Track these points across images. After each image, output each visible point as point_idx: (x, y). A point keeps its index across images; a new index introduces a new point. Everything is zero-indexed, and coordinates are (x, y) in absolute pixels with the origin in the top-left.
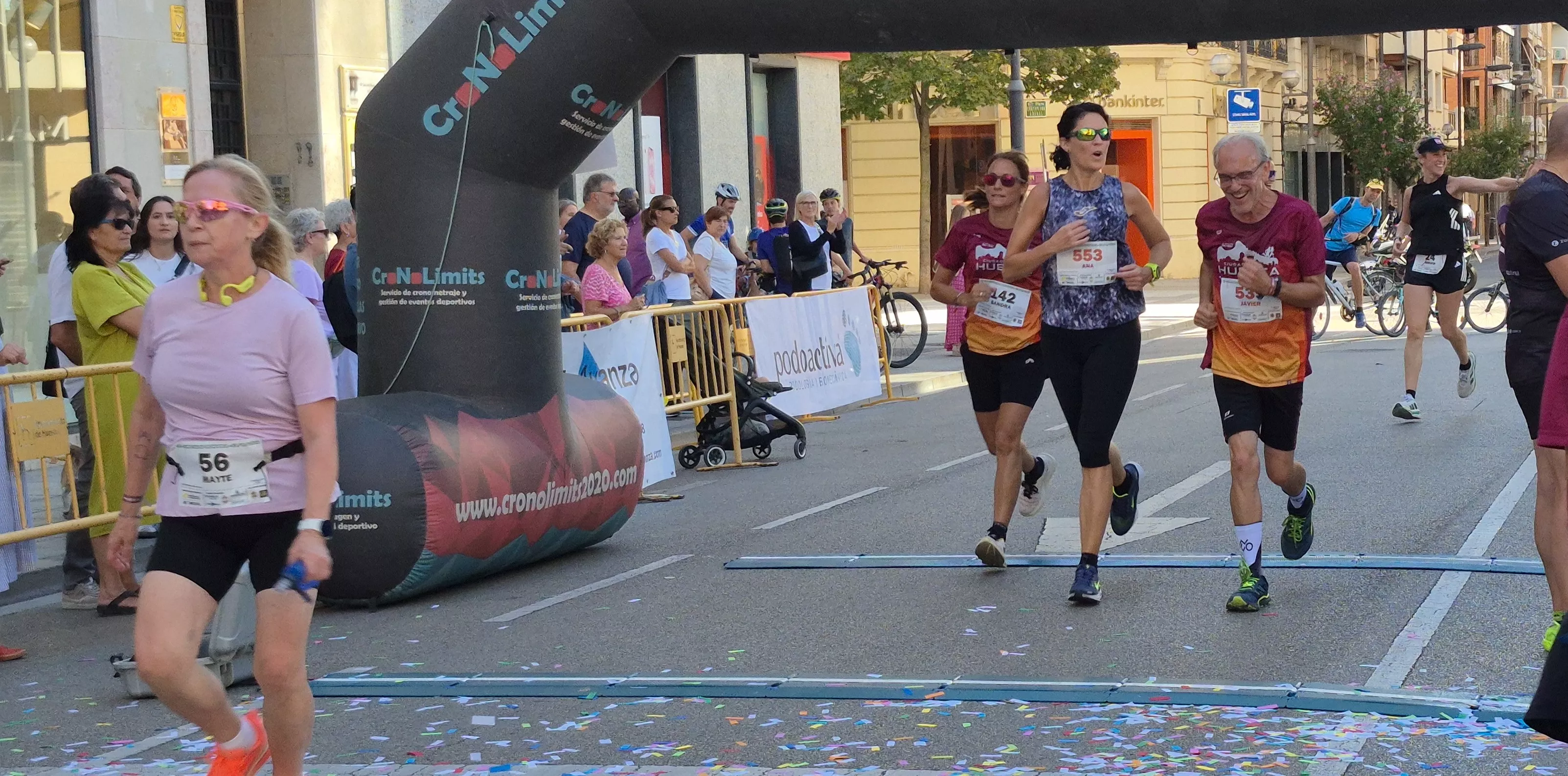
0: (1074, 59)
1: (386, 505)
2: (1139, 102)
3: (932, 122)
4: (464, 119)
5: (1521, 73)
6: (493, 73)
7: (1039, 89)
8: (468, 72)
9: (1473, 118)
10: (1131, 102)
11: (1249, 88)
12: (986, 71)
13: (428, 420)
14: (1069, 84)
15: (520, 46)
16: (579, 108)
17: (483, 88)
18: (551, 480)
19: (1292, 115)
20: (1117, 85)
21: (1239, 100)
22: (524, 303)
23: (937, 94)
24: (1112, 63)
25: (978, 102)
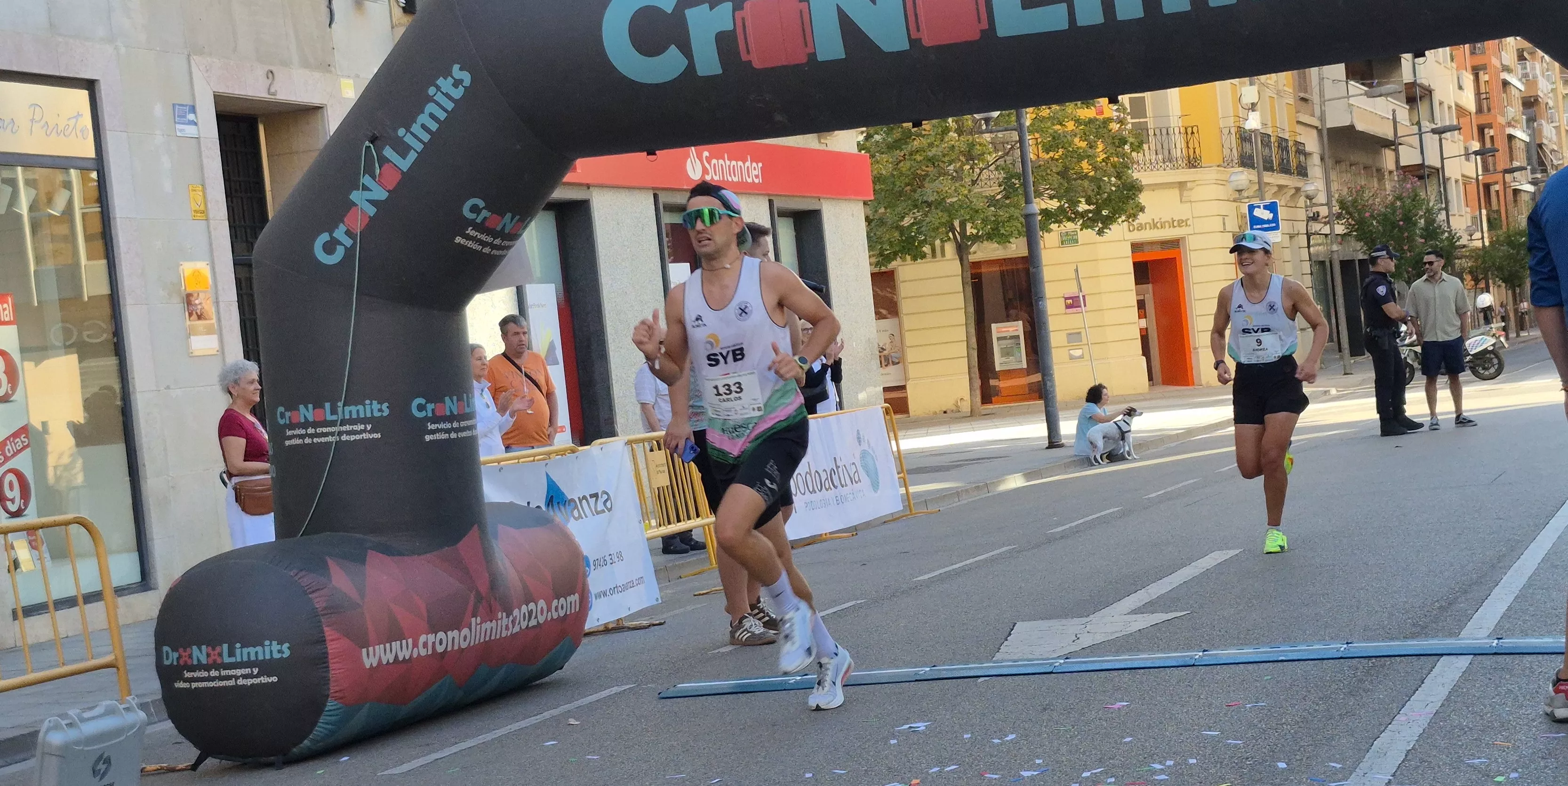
0: (1099, 187)
1: (285, 656)
2: (1167, 224)
3: (972, 258)
4: (355, 243)
5: (1539, 176)
6: (380, 194)
7: (1070, 219)
8: (356, 196)
9: (1496, 219)
10: (1159, 225)
11: (1268, 201)
13: (330, 561)
14: (1097, 211)
15: (405, 164)
16: (472, 223)
17: (372, 211)
18: (474, 615)
19: (1316, 227)
20: (1142, 209)
21: (1259, 212)
22: (433, 432)
23: (975, 231)
24: (1134, 188)
25: (1011, 235)
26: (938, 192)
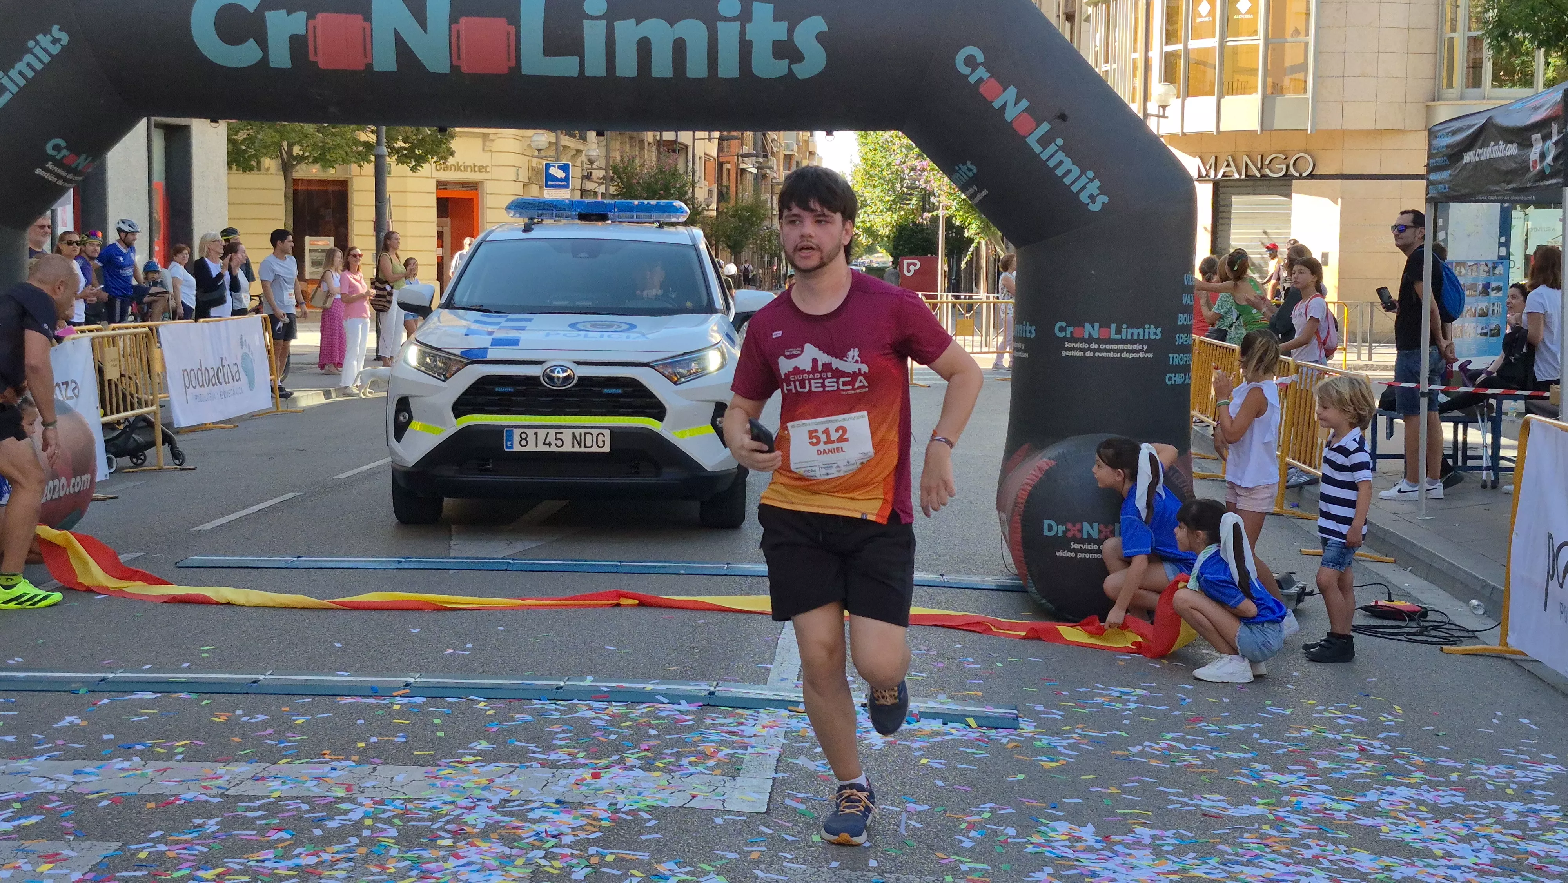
0: (418, 130)
2: (469, 168)
3: (295, 176)
5: (761, 160)
9: (726, 194)
10: (462, 168)
11: (563, 163)
12: (343, 136)
16: (53, 159)
19: (590, 185)
20: (452, 154)
21: (554, 171)
23: (301, 153)
25: (336, 161)
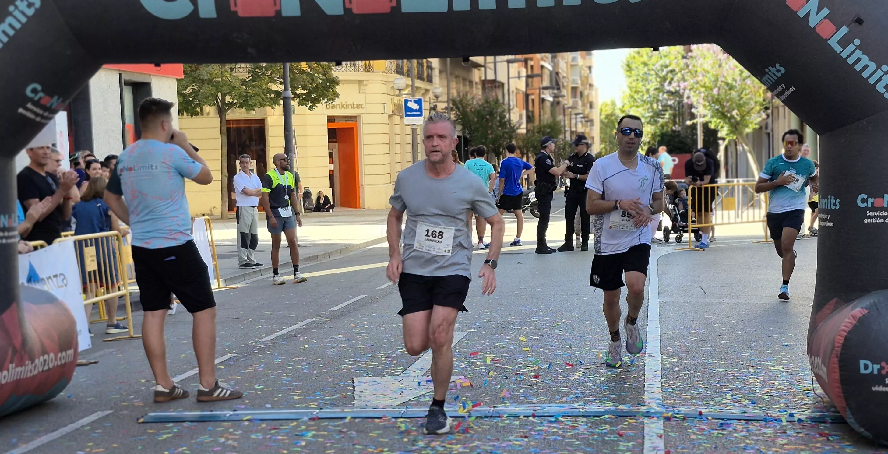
0: (313, 80)
2: (350, 107)
5: (556, 91)
9: (531, 116)
10: (345, 106)
11: (417, 98)
12: (260, 87)
14: (309, 94)
16: (31, 100)
18: (11, 363)
20: (337, 96)
21: (410, 105)
23: (231, 101)
24: (334, 82)
25: (255, 105)
26: (210, 74)
